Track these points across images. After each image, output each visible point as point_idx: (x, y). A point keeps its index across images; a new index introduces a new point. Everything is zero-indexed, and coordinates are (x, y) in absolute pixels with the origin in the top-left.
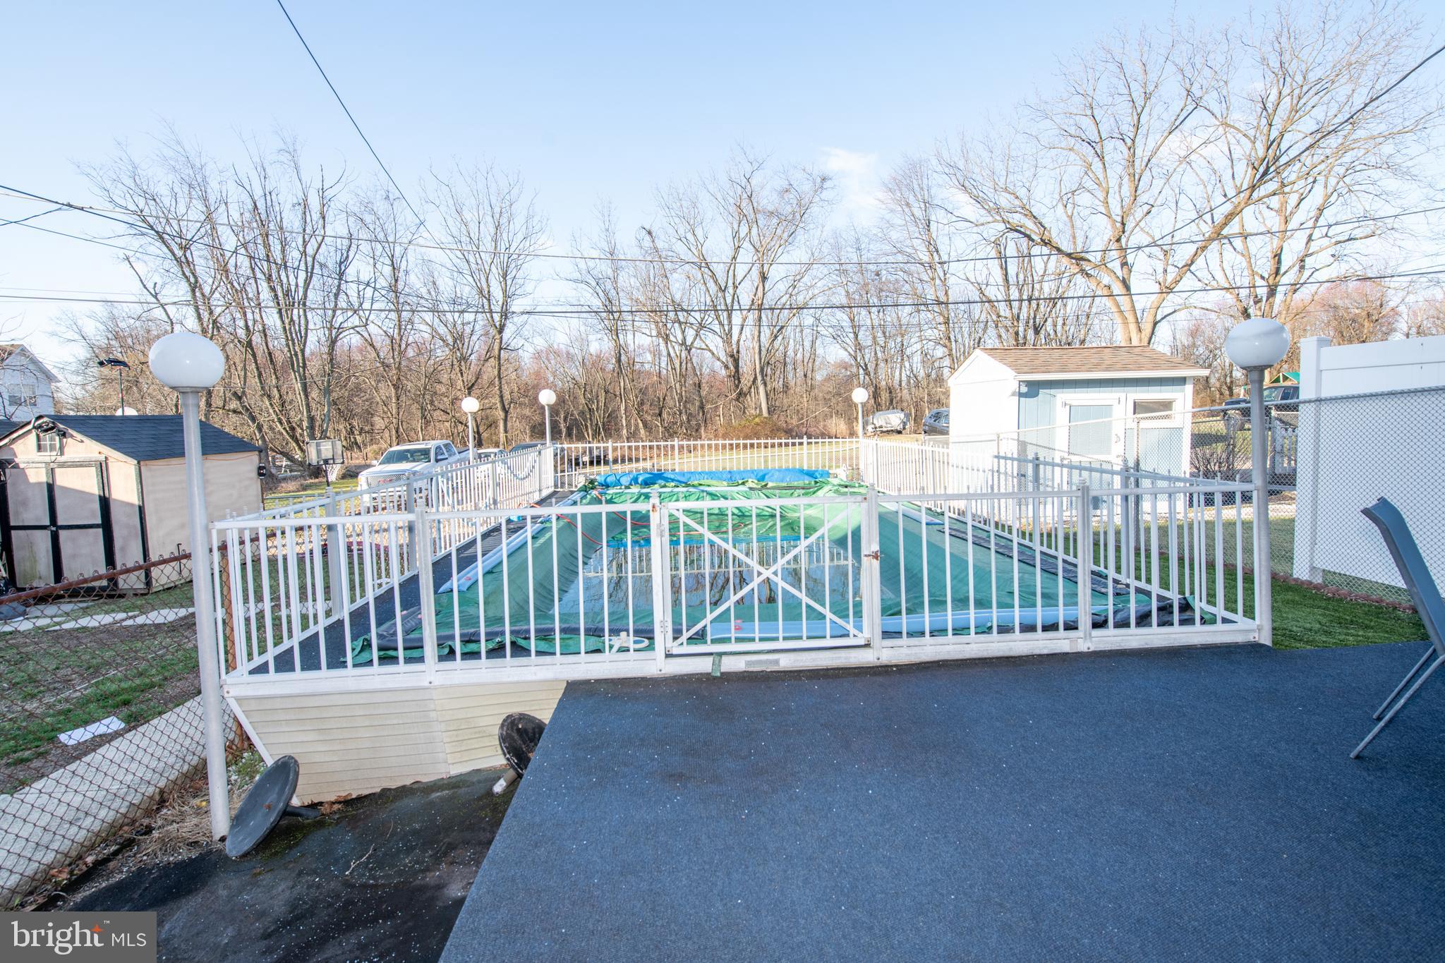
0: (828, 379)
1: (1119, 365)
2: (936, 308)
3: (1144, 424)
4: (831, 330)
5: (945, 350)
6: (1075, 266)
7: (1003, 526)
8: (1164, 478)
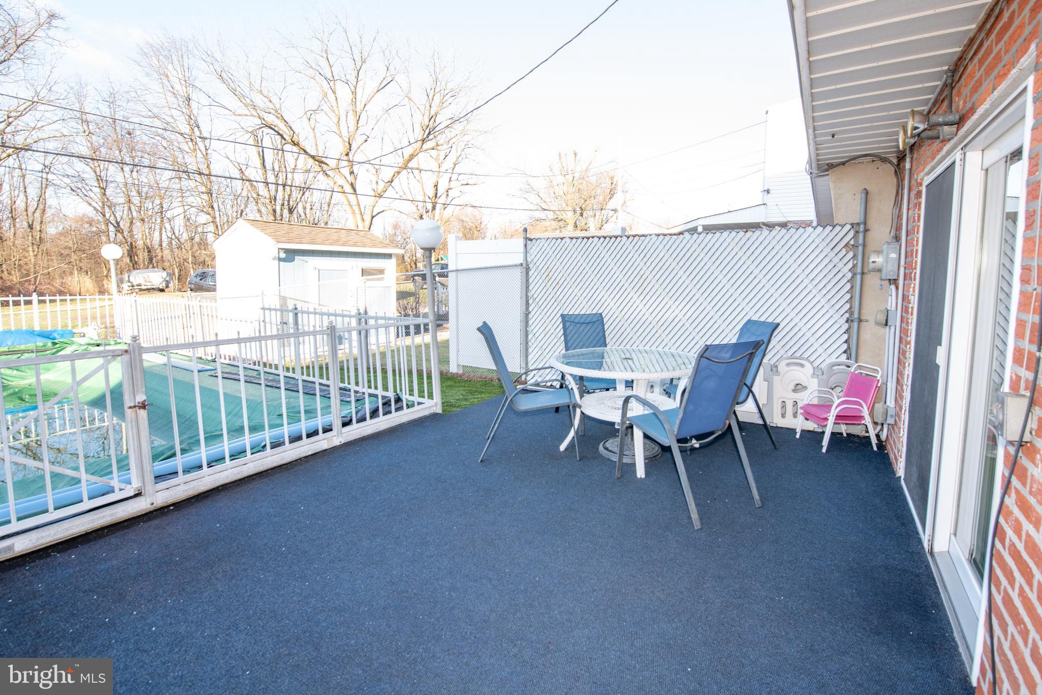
1: (351, 243)
2: (198, 177)
3: (369, 283)
5: (208, 217)
6: (318, 167)
7: (271, 365)
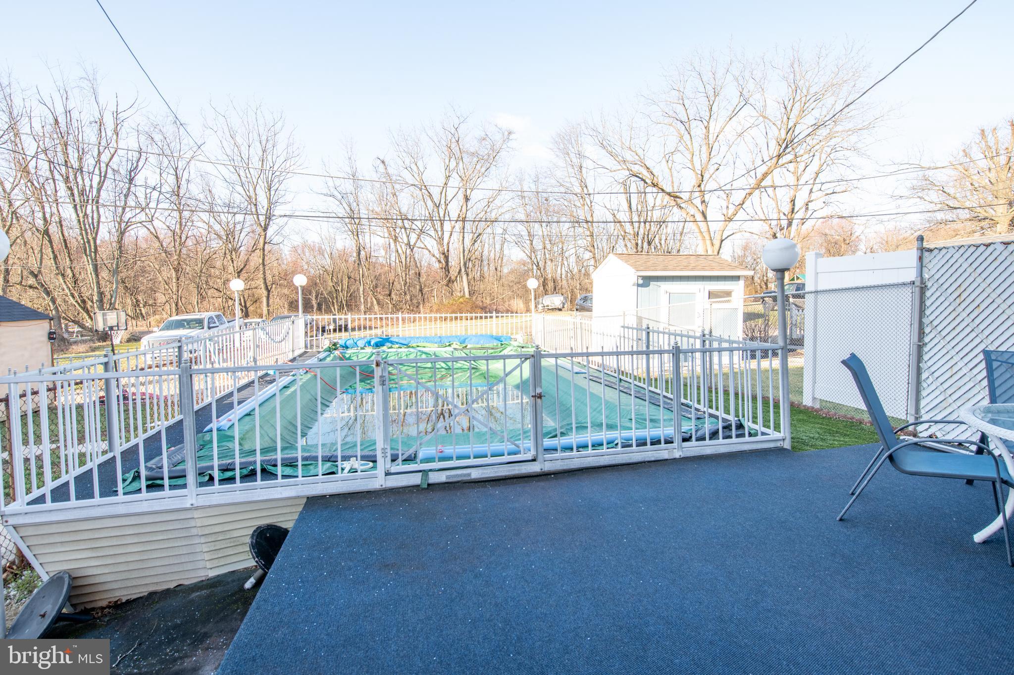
0: (512, 272)
1: (700, 267)
2: (585, 225)
3: (715, 306)
4: (514, 238)
5: (591, 254)
6: (673, 202)
7: (627, 374)
8: (726, 341)
